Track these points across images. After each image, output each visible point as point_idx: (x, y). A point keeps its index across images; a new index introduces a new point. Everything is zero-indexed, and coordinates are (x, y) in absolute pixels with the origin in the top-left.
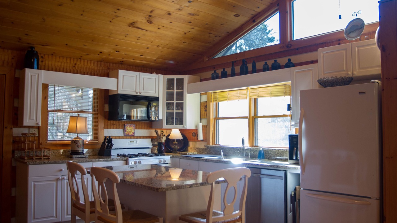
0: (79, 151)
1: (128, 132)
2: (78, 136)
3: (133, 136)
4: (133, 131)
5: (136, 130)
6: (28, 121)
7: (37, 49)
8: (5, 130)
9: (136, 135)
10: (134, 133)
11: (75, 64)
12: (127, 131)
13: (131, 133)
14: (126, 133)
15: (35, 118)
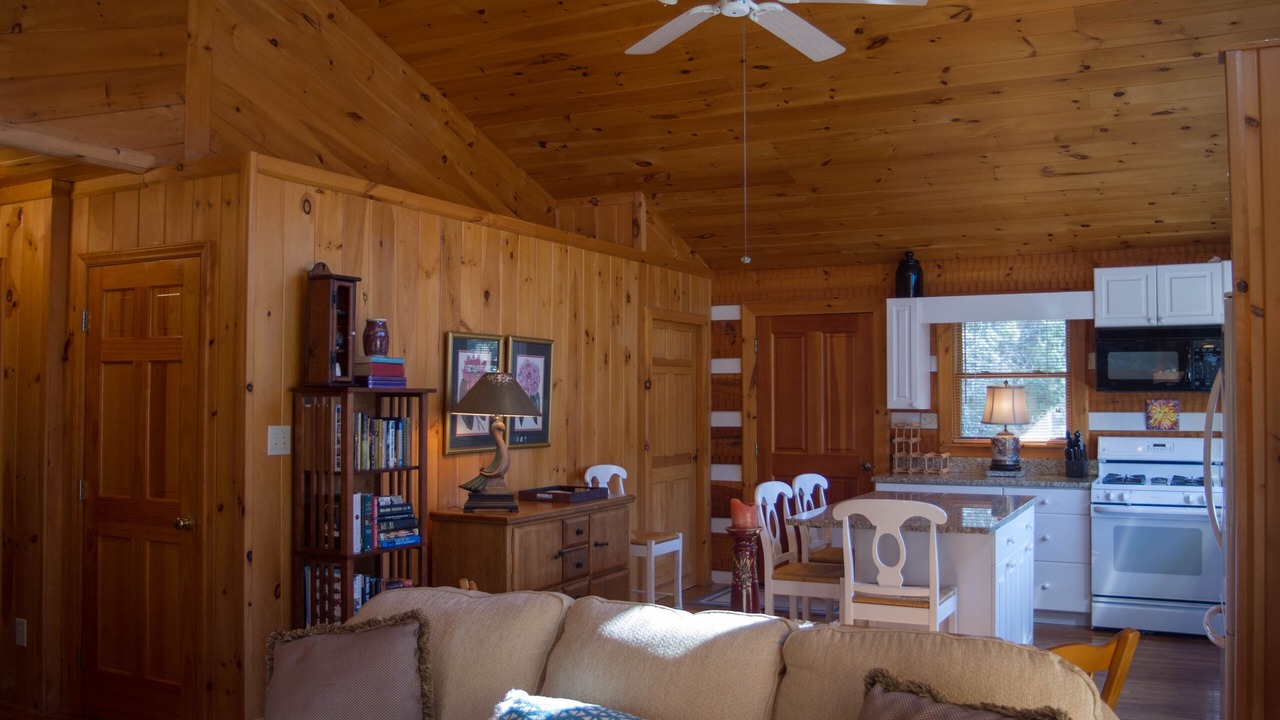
0: (1005, 461)
1: (1156, 420)
2: (1006, 430)
3: (1174, 432)
4: (1172, 417)
5: (1181, 414)
6: (895, 399)
7: (919, 254)
8: (876, 416)
9: (1182, 428)
10: (1176, 424)
11: (1011, 269)
12: (1155, 417)
13: (1166, 423)
14: (1152, 421)
15: (907, 395)
